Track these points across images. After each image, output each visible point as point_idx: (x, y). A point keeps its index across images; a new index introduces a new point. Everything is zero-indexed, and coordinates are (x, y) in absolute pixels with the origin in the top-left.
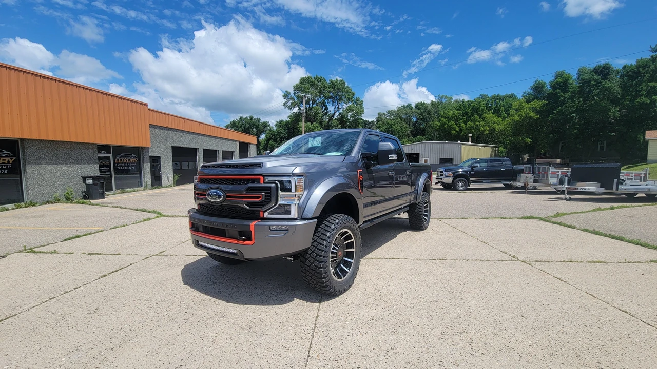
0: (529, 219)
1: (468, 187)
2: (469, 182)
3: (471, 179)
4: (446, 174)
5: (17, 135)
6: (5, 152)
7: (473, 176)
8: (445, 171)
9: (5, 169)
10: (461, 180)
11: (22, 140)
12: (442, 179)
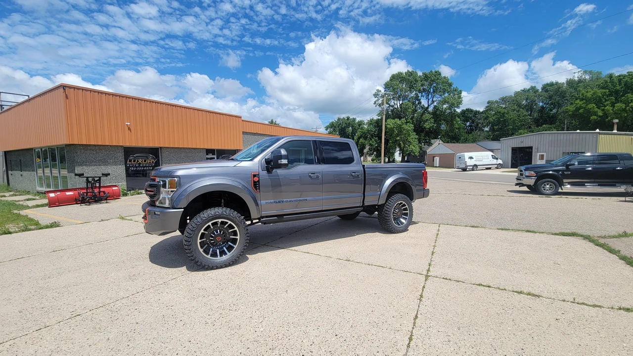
0: (570, 236)
1: (560, 190)
2: (561, 184)
3: (565, 181)
4: (527, 173)
5: (157, 145)
6: (151, 156)
7: (568, 177)
8: (525, 170)
9: (150, 167)
10: (548, 181)
11: (161, 148)
12: (520, 180)
